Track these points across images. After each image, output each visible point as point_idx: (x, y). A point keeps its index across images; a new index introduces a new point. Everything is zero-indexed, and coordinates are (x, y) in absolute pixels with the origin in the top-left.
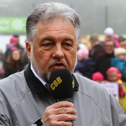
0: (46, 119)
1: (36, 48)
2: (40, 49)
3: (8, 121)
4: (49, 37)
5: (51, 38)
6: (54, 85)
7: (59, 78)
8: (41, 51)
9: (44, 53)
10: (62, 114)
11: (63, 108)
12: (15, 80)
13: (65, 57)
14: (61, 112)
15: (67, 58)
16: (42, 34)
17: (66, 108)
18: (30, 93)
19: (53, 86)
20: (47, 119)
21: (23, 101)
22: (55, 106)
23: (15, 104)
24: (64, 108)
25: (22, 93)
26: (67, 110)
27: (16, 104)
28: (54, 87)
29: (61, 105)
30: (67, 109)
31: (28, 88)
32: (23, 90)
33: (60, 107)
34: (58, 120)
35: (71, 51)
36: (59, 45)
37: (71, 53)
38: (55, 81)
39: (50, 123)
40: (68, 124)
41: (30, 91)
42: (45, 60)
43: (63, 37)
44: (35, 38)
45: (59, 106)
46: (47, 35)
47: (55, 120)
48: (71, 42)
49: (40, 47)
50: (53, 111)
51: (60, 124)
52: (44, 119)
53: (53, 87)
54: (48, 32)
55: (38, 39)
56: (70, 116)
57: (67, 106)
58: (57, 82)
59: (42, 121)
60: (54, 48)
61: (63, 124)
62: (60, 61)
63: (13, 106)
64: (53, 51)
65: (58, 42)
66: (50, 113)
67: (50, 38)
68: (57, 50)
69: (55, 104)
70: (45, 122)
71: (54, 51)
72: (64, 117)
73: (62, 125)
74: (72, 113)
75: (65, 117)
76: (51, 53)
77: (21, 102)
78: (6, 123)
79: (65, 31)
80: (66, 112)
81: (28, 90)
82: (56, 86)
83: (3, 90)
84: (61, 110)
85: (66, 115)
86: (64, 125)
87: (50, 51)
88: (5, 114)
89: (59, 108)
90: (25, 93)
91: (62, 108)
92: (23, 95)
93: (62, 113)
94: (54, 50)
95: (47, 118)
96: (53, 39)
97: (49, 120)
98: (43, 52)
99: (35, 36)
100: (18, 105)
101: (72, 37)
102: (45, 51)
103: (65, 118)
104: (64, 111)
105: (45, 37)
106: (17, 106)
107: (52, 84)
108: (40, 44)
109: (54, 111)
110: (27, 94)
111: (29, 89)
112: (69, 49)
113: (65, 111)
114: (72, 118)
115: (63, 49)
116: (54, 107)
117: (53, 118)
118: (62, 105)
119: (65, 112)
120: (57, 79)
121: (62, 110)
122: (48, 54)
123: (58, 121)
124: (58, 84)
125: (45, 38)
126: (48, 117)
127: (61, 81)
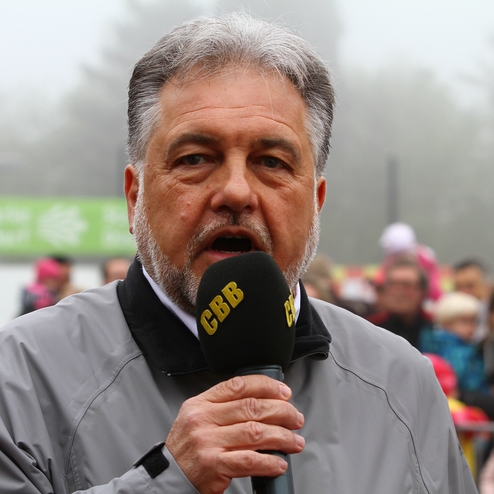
0: (181, 444)
1: (154, 176)
2: (167, 180)
3: (45, 470)
4: (202, 132)
5: (209, 136)
6: (214, 316)
7: (233, 285)
8: (170, 187)
9: (182, 193)
10: (245, 422)
11: (248, 400)
12: (80, 317)
13: (263, 209)
14: (240, 415)
15: (271, 214)
16: (175, 121)
17: (260, 400)
18: (141, 365)
19: (209, 318)
20: (186, 443)
21: (114, 395)
22: (218, 392)
23: (82, 403)
24: (253, 399)
25: (109, 363)
26: (263, 407)
27: (85, 405)
28: (215, 321)
29: (241, 390)
30: (265, 405)
31: (134, 345)
32: (112, 351)
33: (238, 396)
34: (227, 444)
35: (287, 190)
36: (237, 161)
37: (286, 198)
38: (219, 298)
39: (198, 459)
40: (268, 463)
41: (142, 357)
42: (183, 219)
43: (252, 132)
44: (153, 140)
45: (231, 393)
46: (192, 125)
47: (217, 444)
48: (287, 154)
49: (167, 173)
50: (209, 412)
51: (236, 461)
52: (174, 444)
53: (209, 321)
54: (199, 114)
55: (161, 142)
56: (277, 433)
57: (264, 395)
58: (225, 300)
59: (166, 452)
60: (220, 173)
61: (246, 458)
62: (238, 224)
63: (75, 414)
64: (213, 187)
65: (234, 149)
66: (195, 419)
67: (205, 135)
68: (228, 177)
69: (218, 386)
70: (177, 457)
71: (218, 185)
72: (250, 435)
73: (243, 462)
74: (285, 422)
75: (257, 433)
76: (207, 192)
77: (105, 399)
78: (35, 476)
79: (262, 110)
80: (261, 418)
81: (132, 352)
82: (222, 317)
83: (34, 351)
84: (240, 408)
85: (261, 427)
86: (250, 463)
87: (204, 184)
88: (36, 442)
89: (232, 399)
90: (122, 363)
91: (244, 401)
92: (114, 373)
93: (244, 418)
94: (217, 181)
95: (186, 440)
96: (217, 139)
97: (192, 445)
98: (176, 190)
99: (153, 132)
100: (93, 409)
101: (289, 135)
102: (184, 186)
103: (257, 438)
104: (252, 414)
105: (186, 131)
106: (89, 411)
107: (207, 313)
108: (167, 162)
109: (213, 413)
110: (131, 368)
111: (137, 351)
112: (280, 181)
113: (255, 411)
114: (284, 438)
115: (256, 179)
116: (214, 398)
117: (209, 438)
118: (244, 387)
119: (255, 417)
120: (225, 290)
121: (245, 408)
122: (194, 195)
123: (229, 449)
124: (227, 310)
125: (184, 135)
126: (188, 434)
127: (240, 294)
